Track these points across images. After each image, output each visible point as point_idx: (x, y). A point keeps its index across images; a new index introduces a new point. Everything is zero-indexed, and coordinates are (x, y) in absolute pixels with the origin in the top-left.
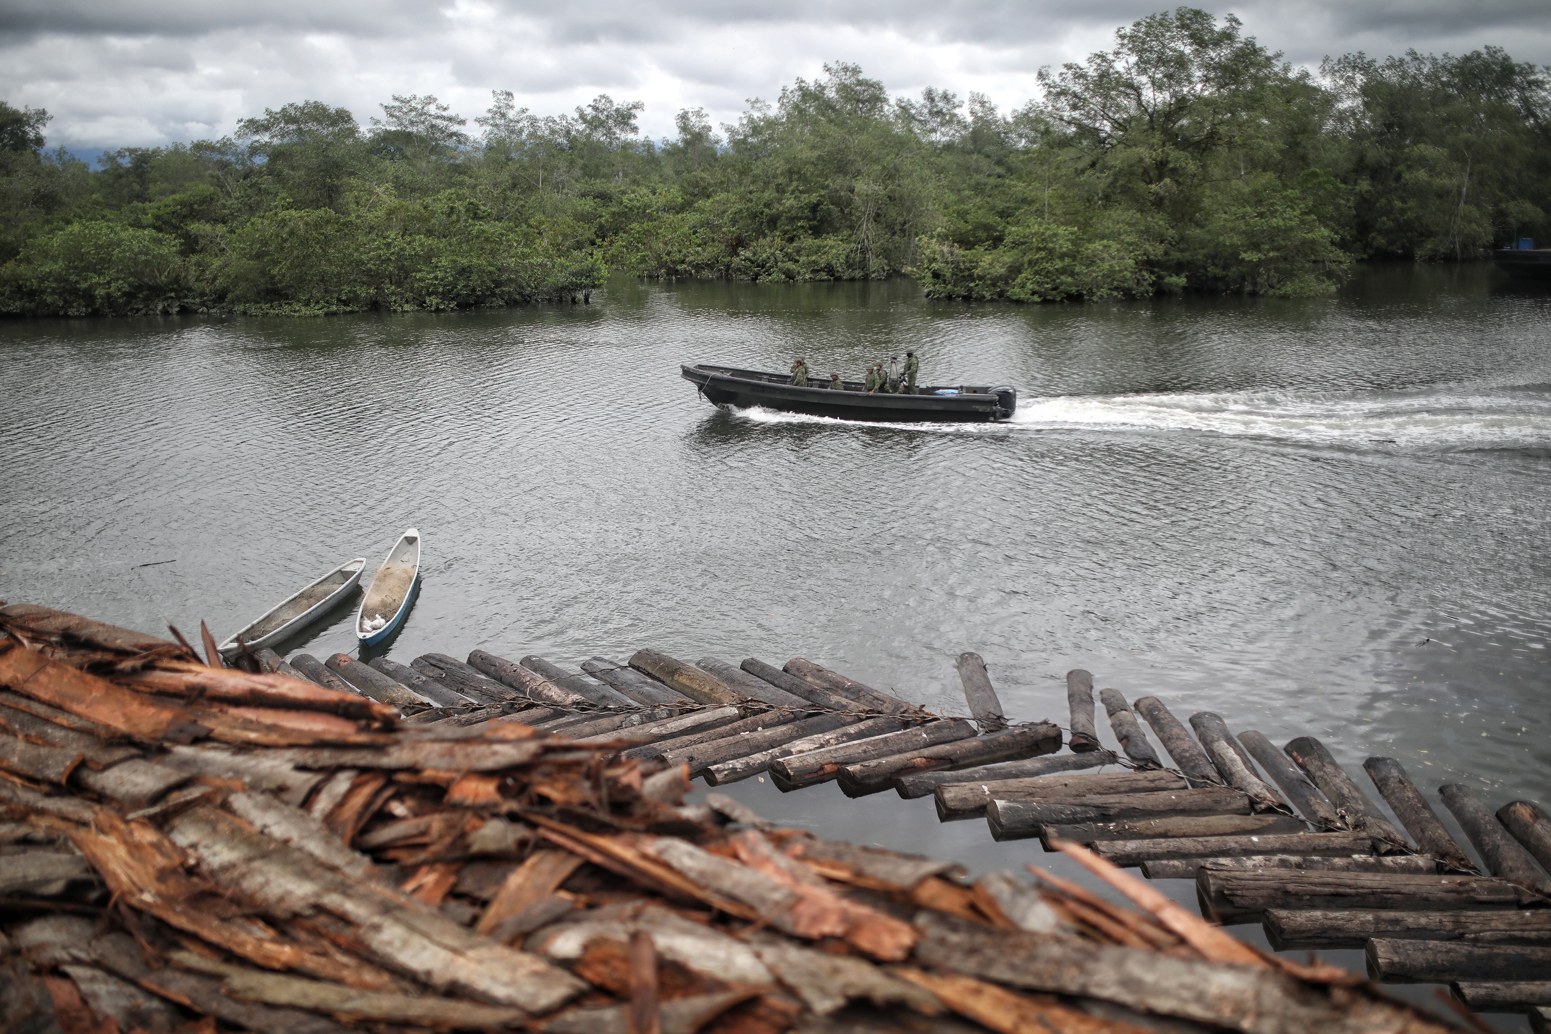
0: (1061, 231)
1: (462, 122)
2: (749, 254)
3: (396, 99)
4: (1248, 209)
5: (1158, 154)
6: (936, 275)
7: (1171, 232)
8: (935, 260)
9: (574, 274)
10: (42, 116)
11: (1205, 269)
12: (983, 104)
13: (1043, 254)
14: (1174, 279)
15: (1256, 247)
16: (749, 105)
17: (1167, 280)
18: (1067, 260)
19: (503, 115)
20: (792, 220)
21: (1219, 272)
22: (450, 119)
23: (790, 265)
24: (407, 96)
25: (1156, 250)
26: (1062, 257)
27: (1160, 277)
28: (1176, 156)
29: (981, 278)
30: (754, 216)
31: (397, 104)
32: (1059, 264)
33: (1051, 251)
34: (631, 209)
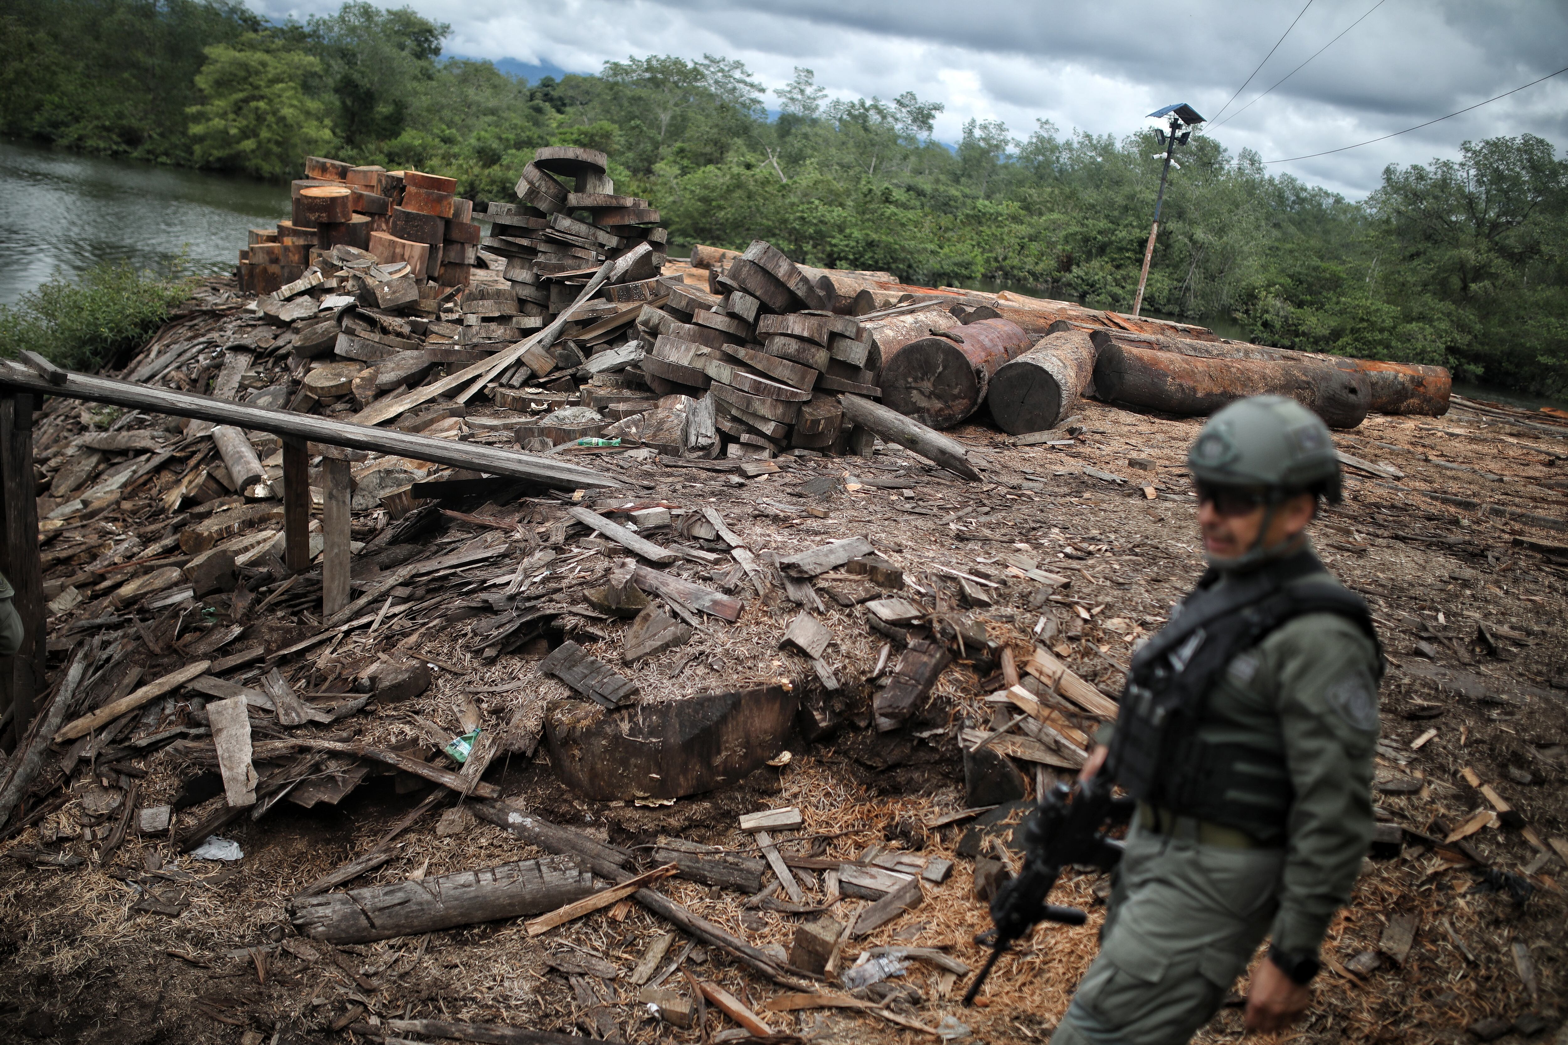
0: (1386, 307)
1: (763, 90)
2: (1081, 273)
3: (706, 57)
4: (1553, 320)
5: (1483, 258)
6: (1265, 324)
7: (1478, 326)
8: (1267, 312)
9: (955, 264)
10: (445, 29)
11: (1500, 363)
12: (1253, 162)
13: (1365, 324)
14: (1472, 367)
15: (1552, 353)
16: (1038, 125)
17: (1466, 367)
18: (1386, 334)
19: (802, 92)
20: (1121, 250)
21: (1511, 368)
22: (752, 85)
23: (1118, 291)
24: (718, 57)
25: (1462, 340)
26: (1382, 331)
27: (1461, 365)
28: (1498, 263)
29: (1304, 334)
30: (1086, 240)
31: (707, 62)
32: (1378, 336)
33: (1373, 324)
34: (984, 214)
